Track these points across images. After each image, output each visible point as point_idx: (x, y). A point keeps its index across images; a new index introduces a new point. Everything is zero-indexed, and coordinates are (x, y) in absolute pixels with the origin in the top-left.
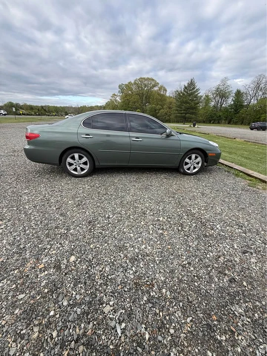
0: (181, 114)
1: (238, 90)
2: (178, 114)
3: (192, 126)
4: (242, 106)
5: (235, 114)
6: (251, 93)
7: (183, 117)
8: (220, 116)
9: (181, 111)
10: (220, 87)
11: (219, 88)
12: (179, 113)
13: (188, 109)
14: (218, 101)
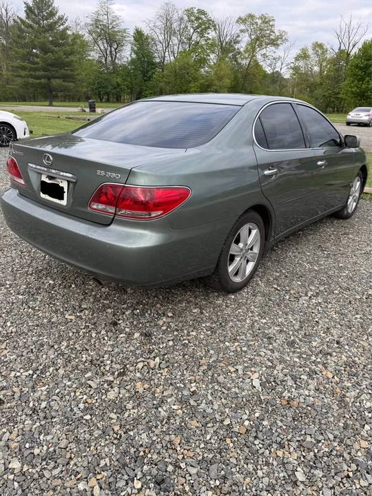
0: (38, 78)
1: (137, 30)
2: (31, 80)
3: (88, 110)
4: (152, 65)
5: (145, 81)
6: (161, 38)
7: (43, 86)
8: (118, 85)
9: (35, 70)
10: (101, 18)
11: (99, 21)
12: (31, 76)
13: (52, 65)
14: (106, 50)
